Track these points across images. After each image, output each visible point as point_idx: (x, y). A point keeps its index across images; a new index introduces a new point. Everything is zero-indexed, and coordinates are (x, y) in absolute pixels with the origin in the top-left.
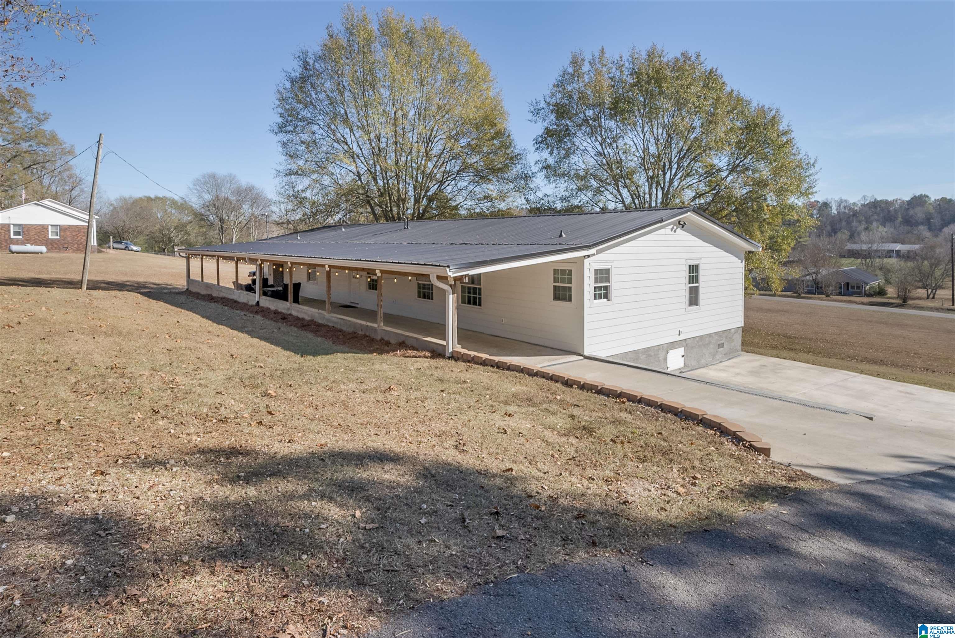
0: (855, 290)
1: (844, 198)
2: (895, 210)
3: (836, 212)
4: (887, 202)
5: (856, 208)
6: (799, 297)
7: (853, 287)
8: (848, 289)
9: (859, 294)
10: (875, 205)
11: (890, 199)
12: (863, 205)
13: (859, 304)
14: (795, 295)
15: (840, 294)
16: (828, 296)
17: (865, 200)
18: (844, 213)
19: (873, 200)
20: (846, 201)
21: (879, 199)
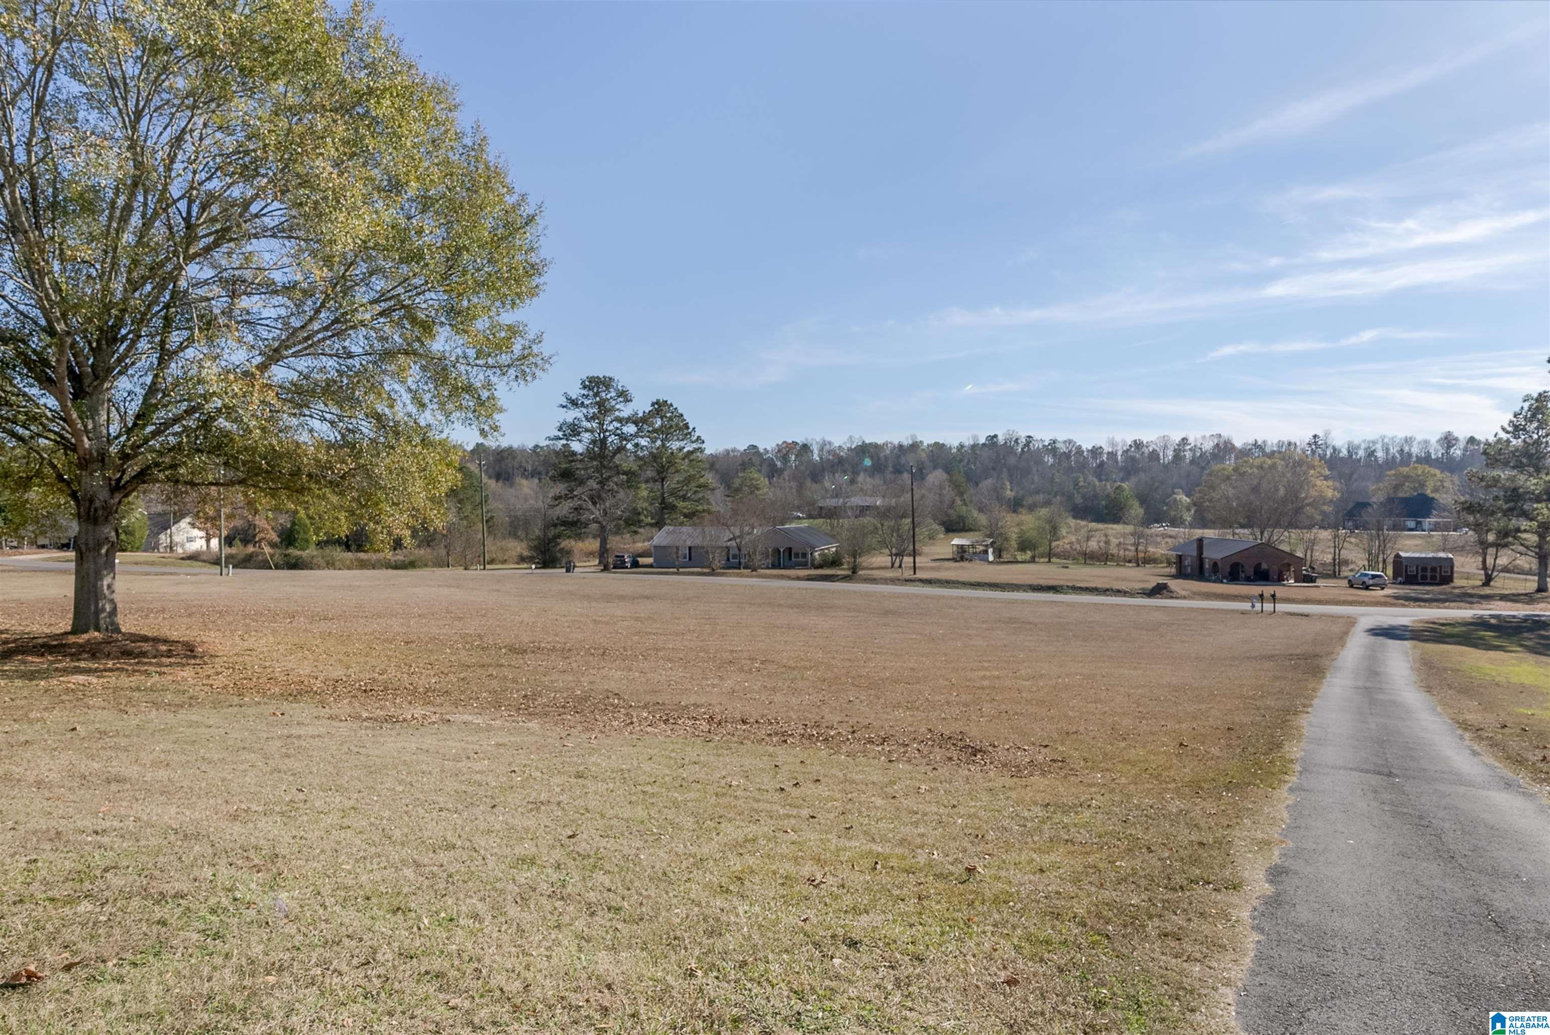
0: (800, 559)
1: (827, 439)
2: (886, 457)
3: (818, 459)
4: (876, 446)
5: (842, 454)
6: (713, 573)
7: (797, 555)
8: (790, 559)
9: (804, 566)
10: (864, 449)
11: (880, 441)
12: (850, 449)
13: (793, 579)
14: (705, 570)
15: (774, 566)
16: (754, 570)
17: (852, 442)
18: (829, 460)
19: (860, 443)
20: (830, 443)
21: (867, 442)
